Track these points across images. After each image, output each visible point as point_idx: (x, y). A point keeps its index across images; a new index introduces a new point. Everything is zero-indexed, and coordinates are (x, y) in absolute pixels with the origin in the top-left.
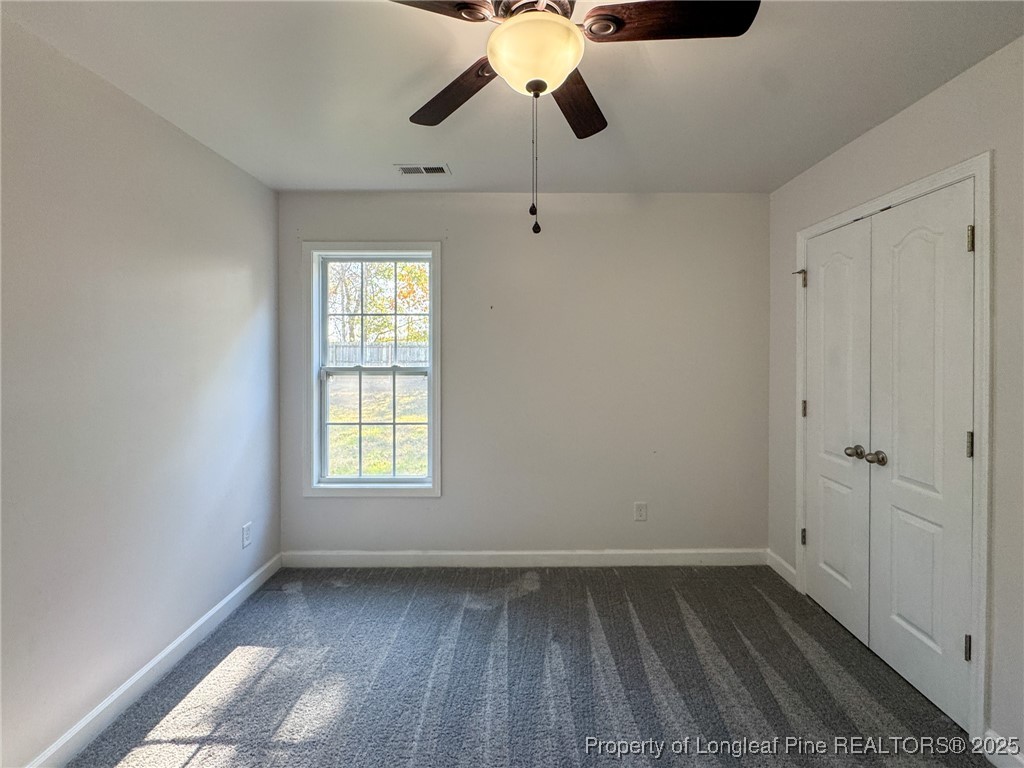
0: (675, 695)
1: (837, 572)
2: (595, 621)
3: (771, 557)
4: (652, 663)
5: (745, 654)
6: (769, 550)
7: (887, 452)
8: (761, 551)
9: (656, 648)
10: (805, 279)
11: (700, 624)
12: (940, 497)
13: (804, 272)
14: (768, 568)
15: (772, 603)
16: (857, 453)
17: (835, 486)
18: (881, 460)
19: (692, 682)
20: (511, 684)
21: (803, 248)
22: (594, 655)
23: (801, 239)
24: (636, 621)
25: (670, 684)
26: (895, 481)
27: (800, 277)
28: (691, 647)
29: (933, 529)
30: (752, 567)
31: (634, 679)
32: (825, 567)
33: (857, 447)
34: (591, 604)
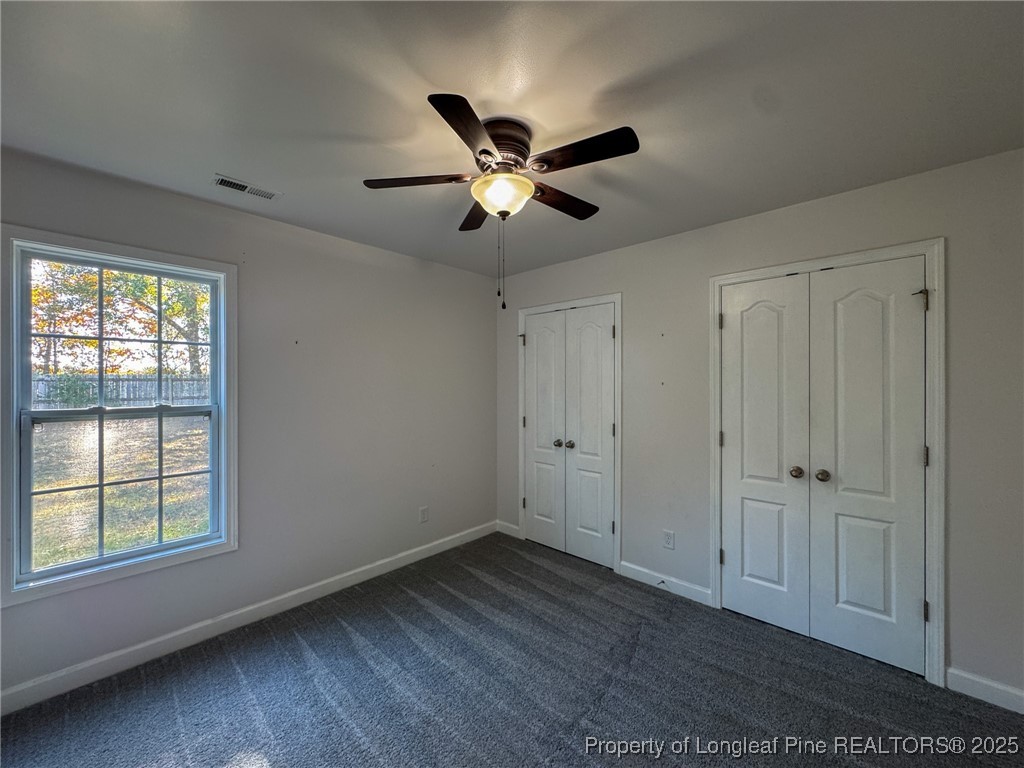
0: (503, 615)
1: (545, 516)
2: (425, 602)
3: (500, 525)
4: (479, 606)
5: (520, 579)
6: (498, 521)
7: (574, 440)
8: (493, 523)
9: (473, 598)
10: (524, 341)
11: (487, 575)
12: (600, 458)
13: (524, 336)
14: (498, 532)
15: (513, 549)
16: (559, 444)
17: (544, 466)
18: (571, 445)
19: (506, 604)
20: (402, 664)
21: (523, 320)
22: (442, 620)
23: (521, 314)
24: (451, 590)
25: (496, 612)
26: (579, 455)
27: (522, 338)
28: (493, 589)
29: (597, 475)
30: (491, 535)
31: (477, 619)
32: (540, 517)
33: (558, 440)
34: (412, 594)
